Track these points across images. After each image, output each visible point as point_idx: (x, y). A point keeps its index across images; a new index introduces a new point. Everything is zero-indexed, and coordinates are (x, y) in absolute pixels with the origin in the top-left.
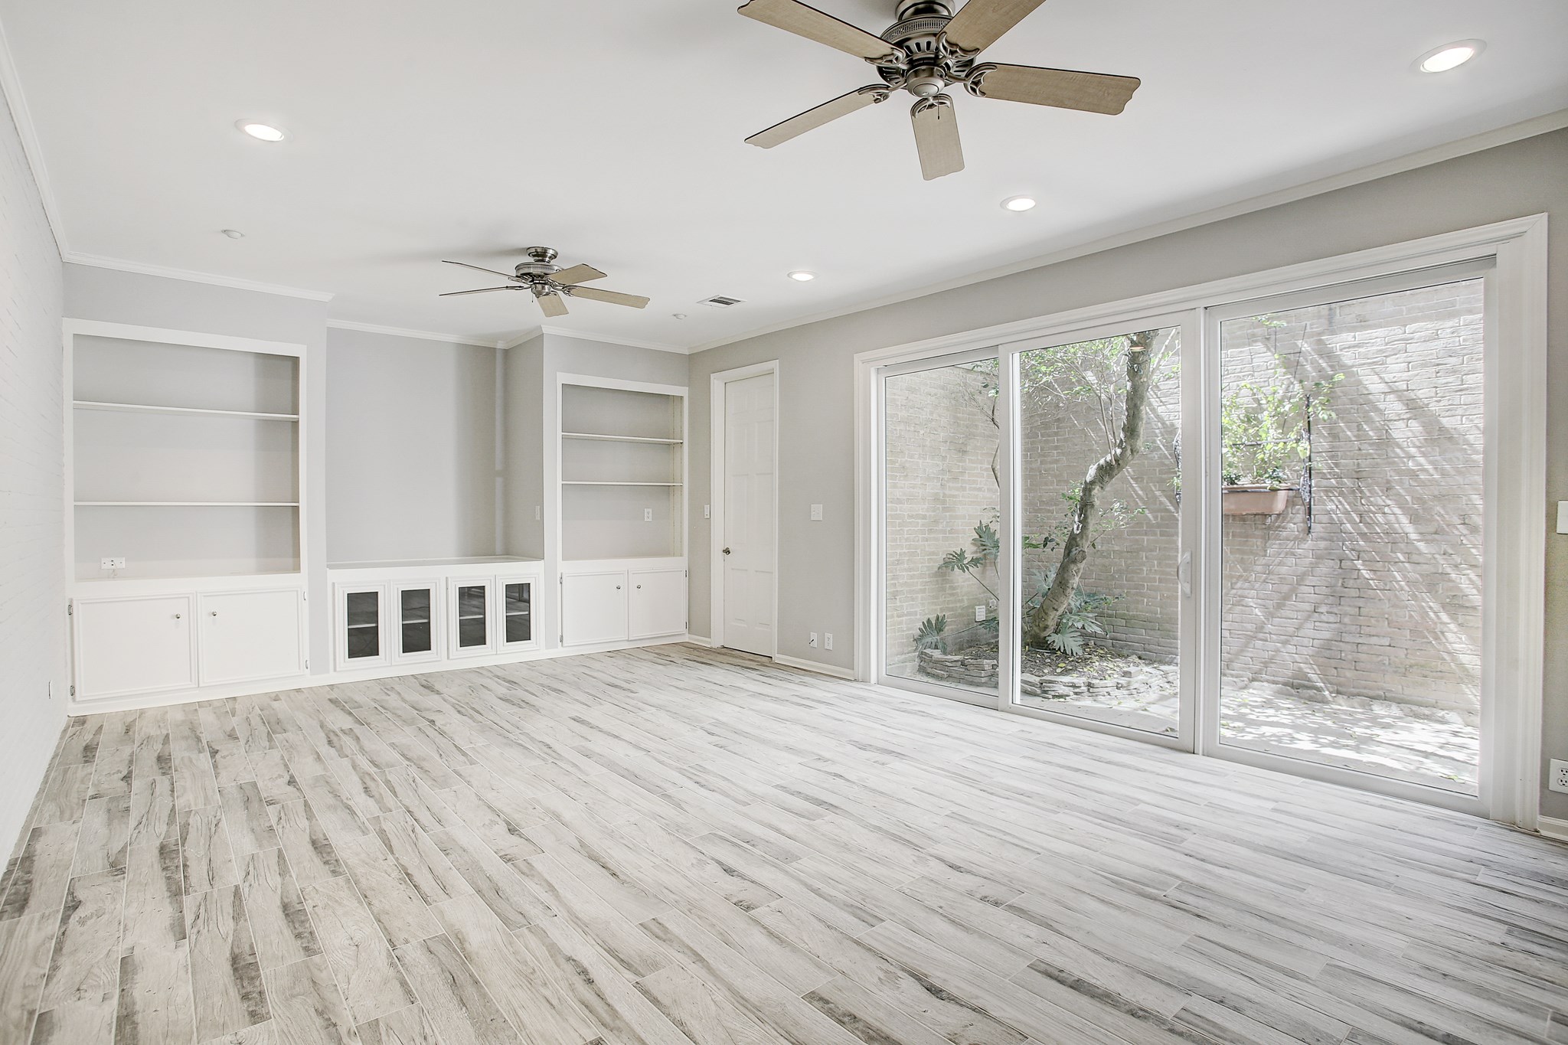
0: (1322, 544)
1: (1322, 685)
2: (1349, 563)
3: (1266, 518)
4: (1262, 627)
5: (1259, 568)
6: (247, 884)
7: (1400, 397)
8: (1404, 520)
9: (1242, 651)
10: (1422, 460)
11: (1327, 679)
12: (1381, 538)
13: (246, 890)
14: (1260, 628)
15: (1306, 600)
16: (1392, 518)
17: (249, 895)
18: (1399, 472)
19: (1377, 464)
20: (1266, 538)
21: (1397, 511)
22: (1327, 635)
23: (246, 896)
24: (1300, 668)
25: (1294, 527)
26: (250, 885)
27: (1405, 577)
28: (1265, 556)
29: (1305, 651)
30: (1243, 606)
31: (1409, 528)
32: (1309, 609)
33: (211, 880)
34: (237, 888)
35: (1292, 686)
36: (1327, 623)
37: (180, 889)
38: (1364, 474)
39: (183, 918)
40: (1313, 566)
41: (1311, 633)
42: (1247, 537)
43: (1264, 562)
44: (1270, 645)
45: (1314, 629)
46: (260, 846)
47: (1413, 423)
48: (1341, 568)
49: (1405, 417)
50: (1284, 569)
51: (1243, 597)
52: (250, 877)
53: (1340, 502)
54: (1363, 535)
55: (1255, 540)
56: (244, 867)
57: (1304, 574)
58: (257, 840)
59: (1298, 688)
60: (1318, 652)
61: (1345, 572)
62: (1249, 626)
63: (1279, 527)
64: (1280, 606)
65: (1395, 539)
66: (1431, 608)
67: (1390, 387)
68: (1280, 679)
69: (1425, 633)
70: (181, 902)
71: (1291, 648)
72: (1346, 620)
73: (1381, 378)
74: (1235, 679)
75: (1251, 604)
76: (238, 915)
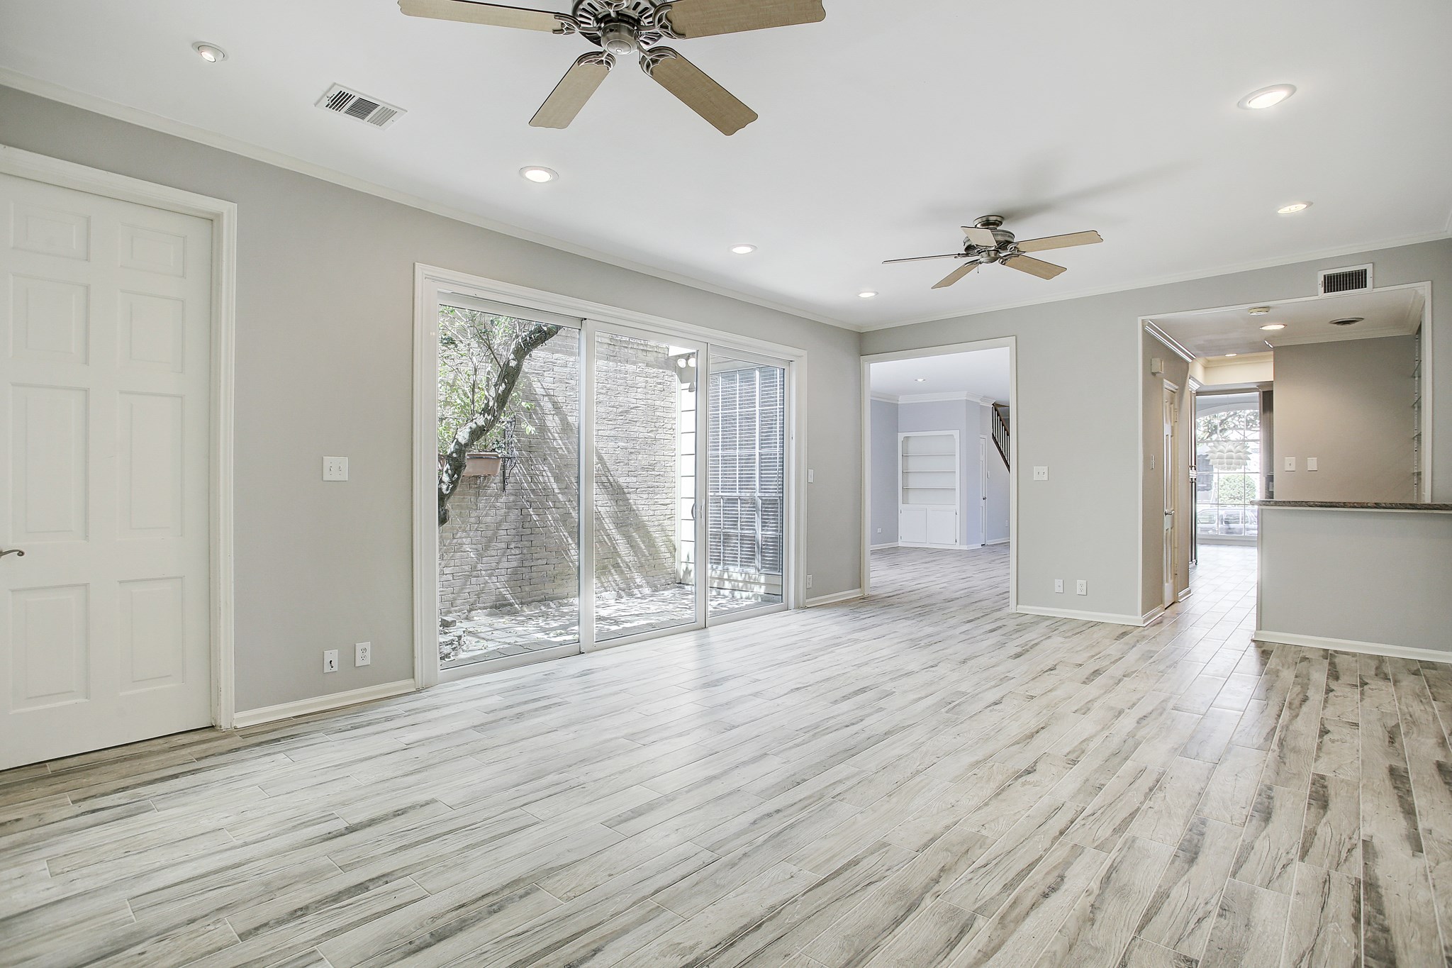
0: (512, 498)
1: (513, 601)
2: (526, 511)
3: (477, 480)
4: (476, 567)
5: (472, 520)
6: (1290, 856)
7: (549, 399)
8: (552, 480)
9: (462, 589)
10: (560, 442)
11: (515, 596)
12: (541, 492)
13: (1294, 851)
14: (474, 568)
15: (503, 540)
16: (546, 479)
17: (1293, 845)
18: (549, 448)
19: (540, 442)
20: (478, 495)
21: (549, 474)
22: (515, 564)
23: (1296, 846)
24: (500, 592)
25: (494, 485)
26: (1288, 853)
27: (552, 517)
28: (477, 509)
29: (502, 579)
30: (462, 552)
31: (555, 486)
32: (504, 547)
33: (1327, 881)
34: (1302, 858)
35: (496, 607)
36: (515, 555)
37: (1365, 889)
38: (533, 449)
39: (1364, 858)
40: (506, 515)
41: (506, 565)
42: (464, 495)
43: (476, 514)
44: (481, 579)
45: (508, 561)
46: (1252, 893)
47: (556, 418)
48: (521, 514)
49: (552, 413)
50: (489, 519)
51: (462, 544)
52: (1283, 861)
53: (521, 468)
54: (533, 491)
55: (469, 497)
56: (1285, 876)
57: (501, 521)
58: (1251, 905)
59: (500, 607)
60: (510, 578)
61: (524, 519)
62: (467, 568)
63: (485, 486)
64: (487, 548)
65: (547, 492)
66: (564, 535)
67: (546, 392)
68: (488, 604)
69: (562, 551)
70: (1366, 874)
71: (494, 579)
72: (525, 551)
73: (542, 385)
74: (458, 614)
75: (468, 549)
76: (1311, 835)
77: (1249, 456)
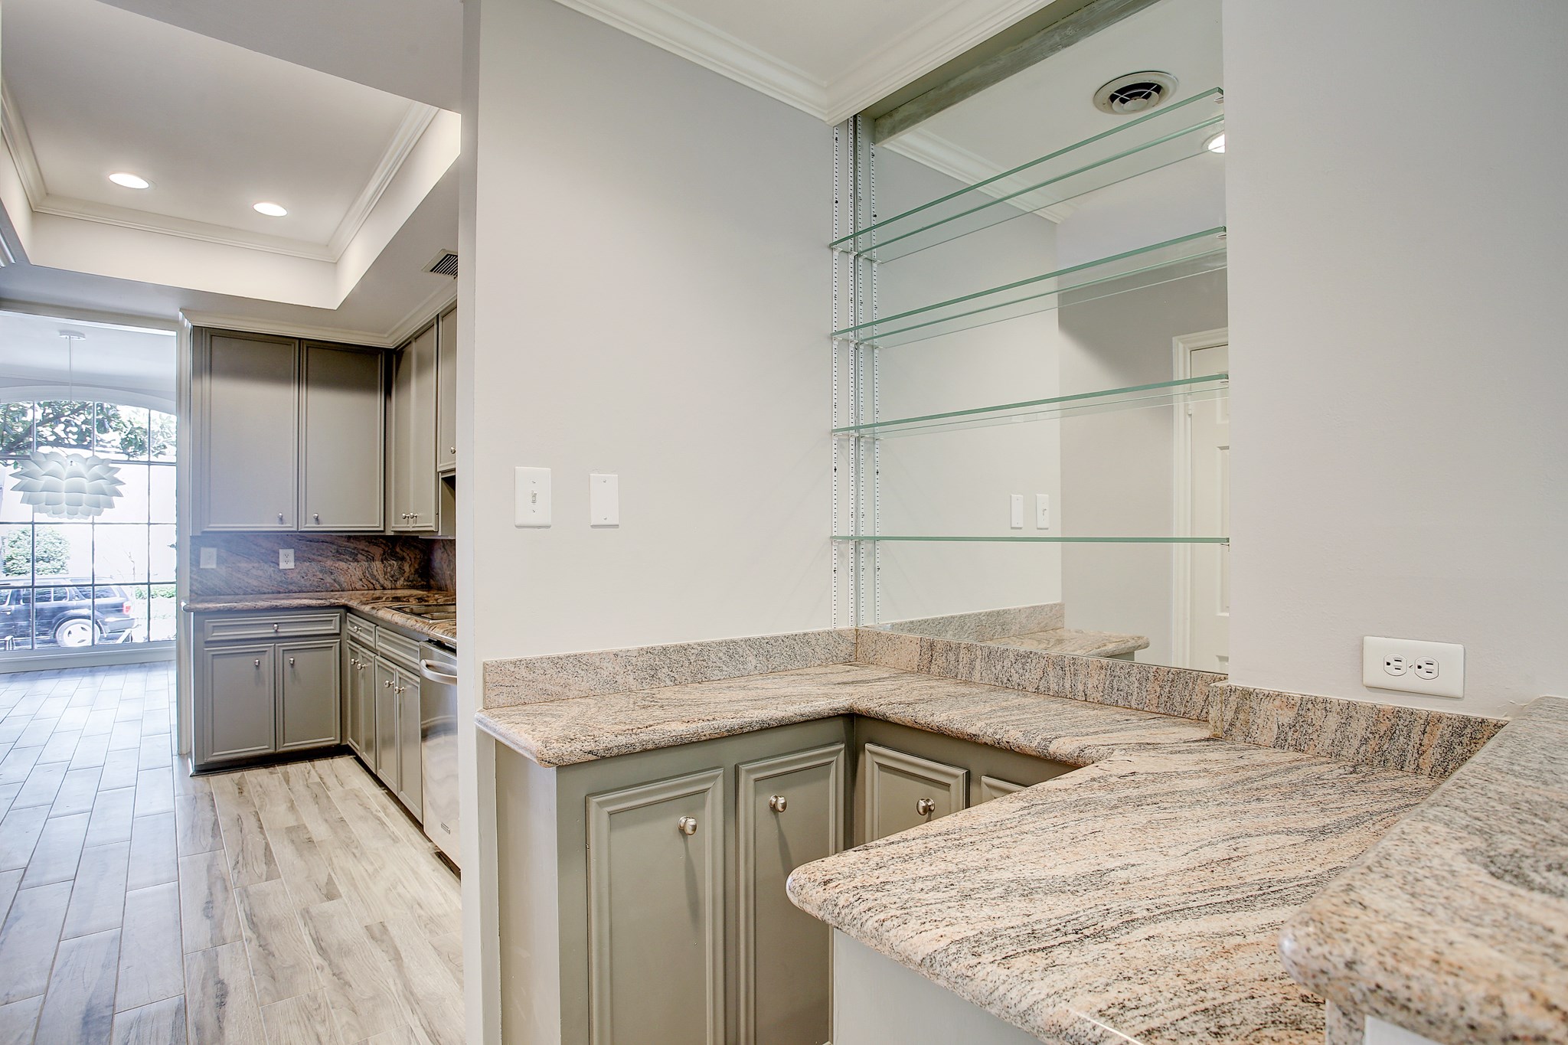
77: (119, 488)
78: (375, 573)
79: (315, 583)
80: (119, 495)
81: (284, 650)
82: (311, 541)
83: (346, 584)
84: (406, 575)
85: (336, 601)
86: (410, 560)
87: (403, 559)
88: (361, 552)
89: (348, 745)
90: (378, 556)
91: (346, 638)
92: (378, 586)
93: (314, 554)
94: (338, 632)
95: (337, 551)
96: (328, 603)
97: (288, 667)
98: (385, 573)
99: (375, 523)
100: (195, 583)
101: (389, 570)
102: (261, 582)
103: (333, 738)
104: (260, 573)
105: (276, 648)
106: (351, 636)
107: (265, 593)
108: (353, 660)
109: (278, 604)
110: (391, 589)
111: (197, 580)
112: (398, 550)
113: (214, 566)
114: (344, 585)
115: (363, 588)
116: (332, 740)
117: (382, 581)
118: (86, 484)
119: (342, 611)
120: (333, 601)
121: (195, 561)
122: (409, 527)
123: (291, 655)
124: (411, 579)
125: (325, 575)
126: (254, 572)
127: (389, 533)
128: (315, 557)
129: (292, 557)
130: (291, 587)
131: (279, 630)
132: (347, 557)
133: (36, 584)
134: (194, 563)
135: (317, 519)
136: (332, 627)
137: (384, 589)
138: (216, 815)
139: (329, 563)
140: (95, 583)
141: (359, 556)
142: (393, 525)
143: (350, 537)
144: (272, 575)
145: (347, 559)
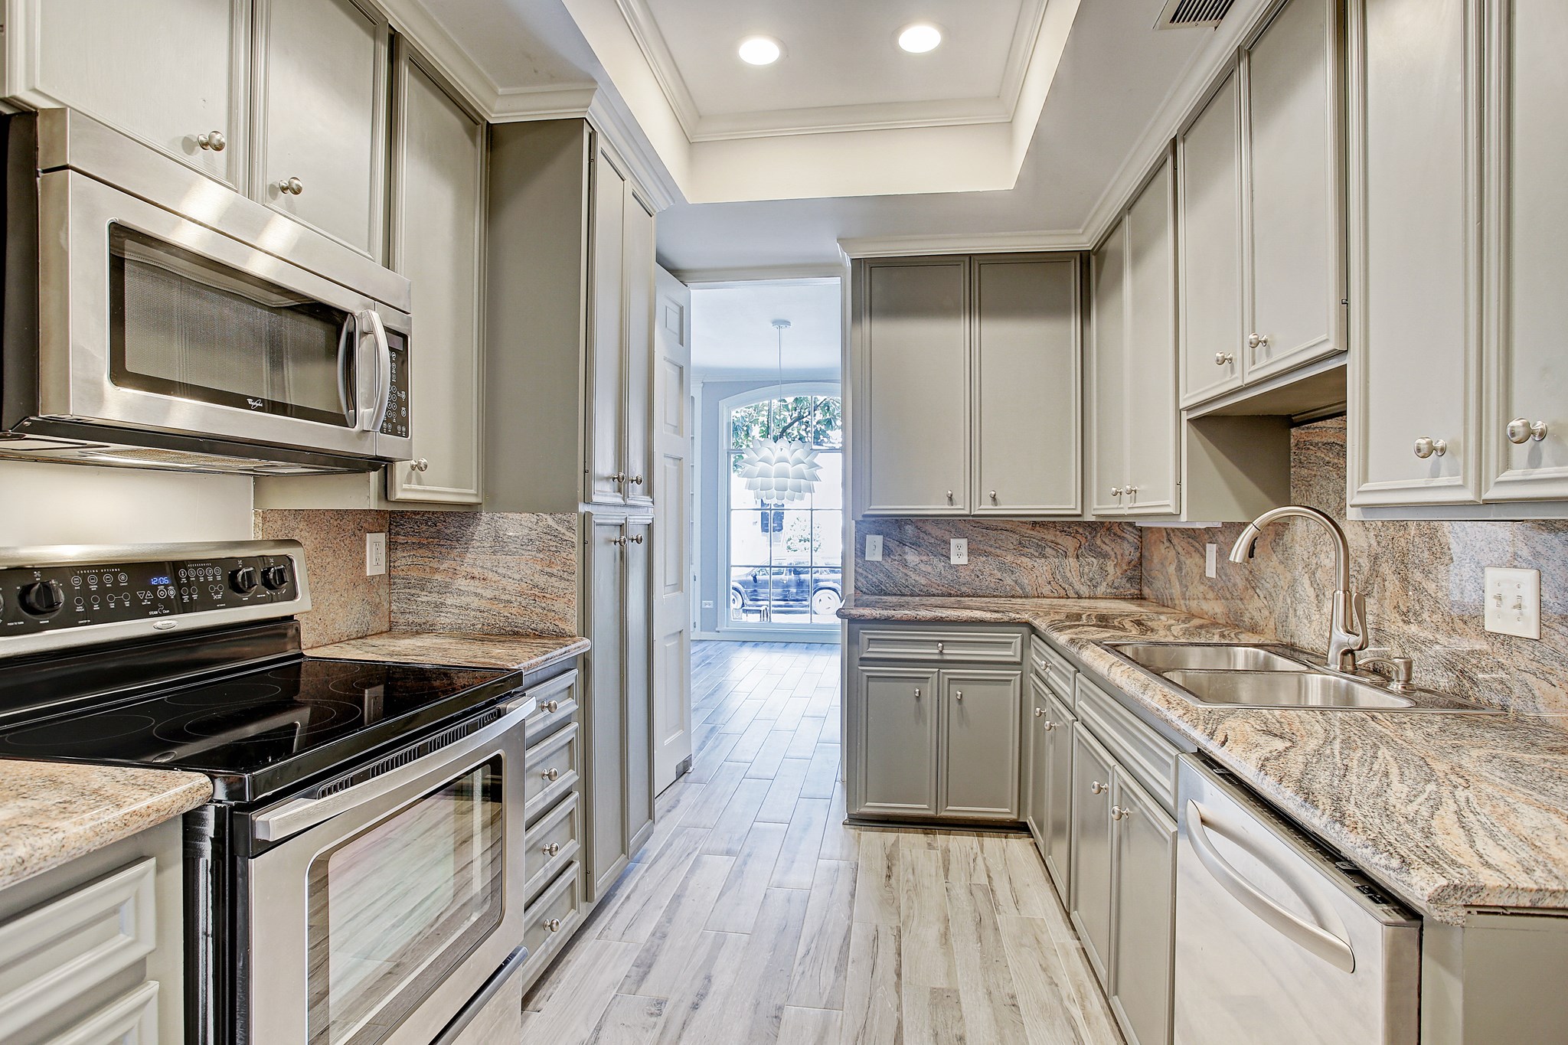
78: (1069, 575)
79: (992, 585)
80: (816, 479)
81: (950, 679)
82: (987, 528)
83: (1030, 588)
84: (1110, 578)
85: (1018, 616)
86: (1116, 557)
87: (1106, 556)
88: (1050, 544)
89: (1026, 823)
90: (1071, 552)
91: (1029, 670)
92: (1071, 593)
93: (991, 546)
94: (1018, 659)
95: (1020, 543)
96: (1006, 619)
97: (954, 705)
98: (1082, 575)
99: (1070, 504)
100: (860, 578)
101: (1086, 570)
102: (930, 580)
103: (1007, 810)
104: (929, 569)
105: (941, 674)
106: (1036, 669)
107: (934, 595)
108: (1038, 709)
109: (944, 616)
110: (1089, 598)
111: (862, 574)
112: (1099, 542)
113: (880, 559)
114: (1028, 589)
115: (1052, 595)
116: (1006, 812)
117: (1077, 586)
118: (791, 469)
119: (1025, 630)
120: (1013, 615)
121: (861, 551)
122: (1123, 508)
123: (959, 686)
124: (1116, 585)
125: (1005, 575)
126: (922, 567)
127: (1089, 518)
128: (992, 550)
129: (964, 550)
130: (964, 589)
131: (945, 651)
132: (1032, 551)
133: (772, 565)
134: (859, 554)
135: (994, 498)
136: (1011, 653)
137: (1080, 597)
138: (851, 917)
139: (1009, 558)
140: (813, 565)
141: (1048, 549)
142: (1095, 506)
143: (1035, 523)
144: (943, 572)
145: (1032, 555)
